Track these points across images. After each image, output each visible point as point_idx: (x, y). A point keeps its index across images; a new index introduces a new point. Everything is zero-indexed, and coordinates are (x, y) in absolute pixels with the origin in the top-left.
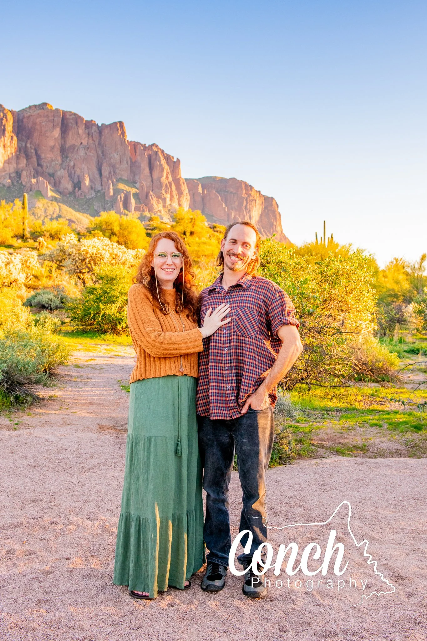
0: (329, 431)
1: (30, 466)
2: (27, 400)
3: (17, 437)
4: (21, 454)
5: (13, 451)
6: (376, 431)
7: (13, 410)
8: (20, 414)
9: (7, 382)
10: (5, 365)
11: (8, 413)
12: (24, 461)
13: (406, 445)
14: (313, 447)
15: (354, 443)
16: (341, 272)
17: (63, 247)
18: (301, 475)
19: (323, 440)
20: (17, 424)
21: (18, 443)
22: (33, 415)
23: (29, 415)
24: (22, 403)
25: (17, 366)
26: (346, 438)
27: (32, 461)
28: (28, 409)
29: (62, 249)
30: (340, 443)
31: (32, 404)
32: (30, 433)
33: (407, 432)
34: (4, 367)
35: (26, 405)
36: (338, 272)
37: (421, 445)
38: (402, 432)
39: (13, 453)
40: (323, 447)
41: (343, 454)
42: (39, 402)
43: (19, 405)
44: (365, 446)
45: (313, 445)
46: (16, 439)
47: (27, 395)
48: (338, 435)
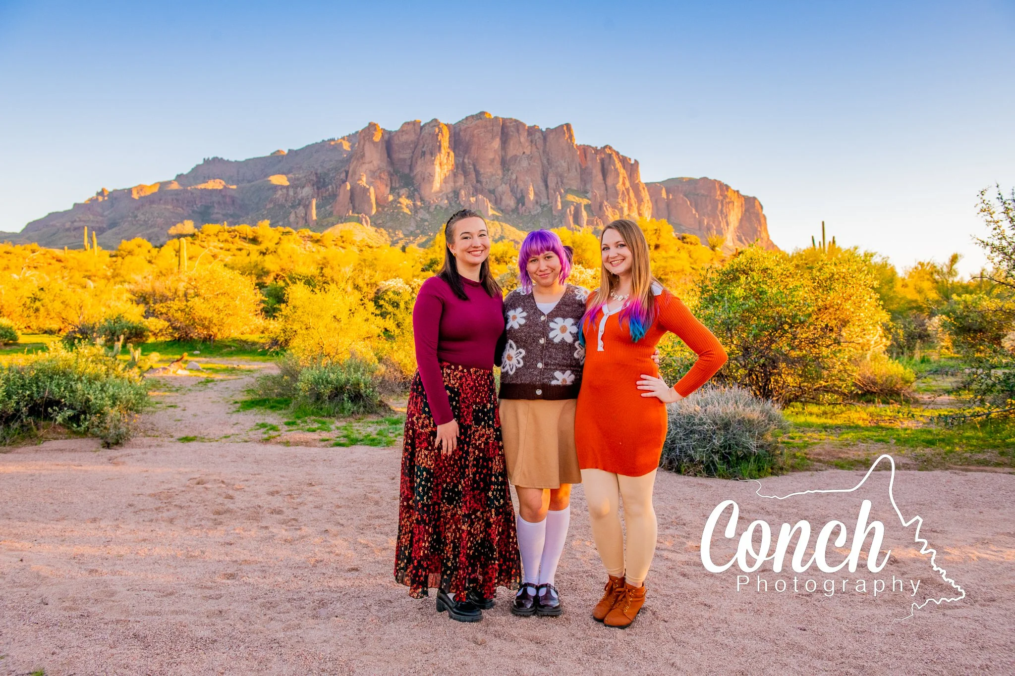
0: (827, 447)
6: (882, 446)
13: (916, 459)
14: (808, 461)
15: (856, 458)
16: (836, 276)
18: (794, 483)
19: (819, 454)
26: (847, 453)
30: (840, 458)
33: (917, 447)
36: (832, 276)
37: (934, 459)
38: (912, 446)
40: (820, 461)
41: (842, 467)
44: (868, 460)
45: (809, 459)
48: (837, 450)
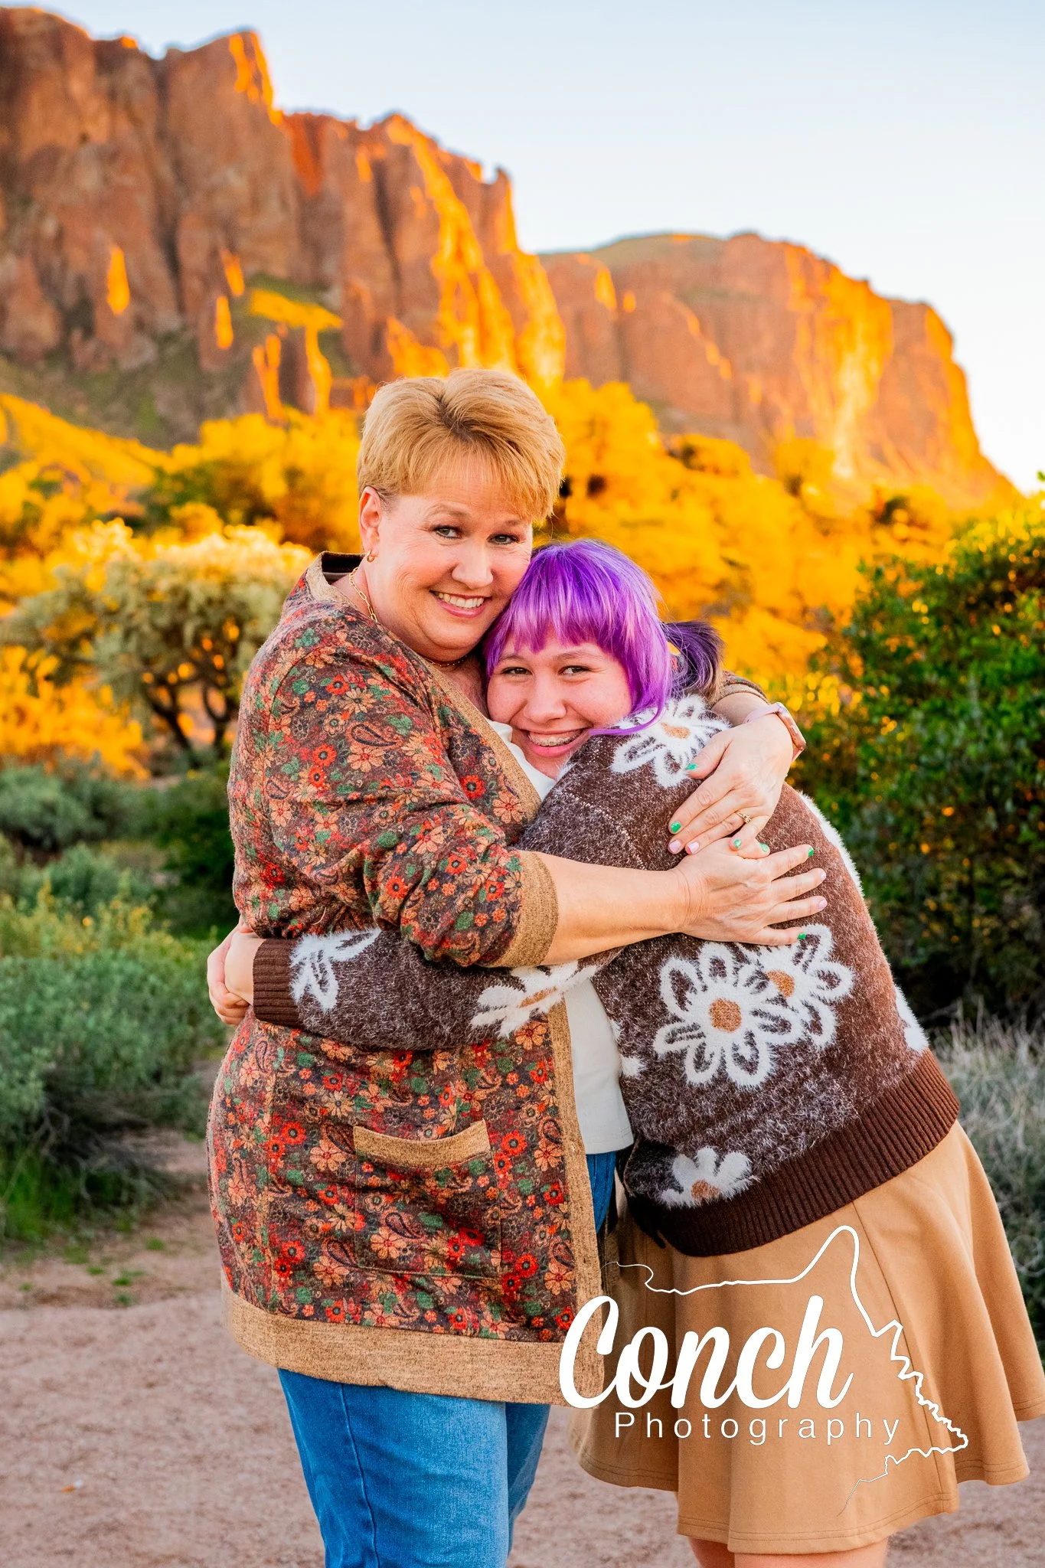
1: (238, 1429)
2: (132, 1189)
3: (144, 1328)
4: (189, 1389)
5: (152, 1379)
7: (88, 1233)
8: (119, 1244)
9: (55, 1120)
10: (45, 1052)
11: (73, 1242)
12: (208, 1410)
17: (81, 583)
20: (123, 1283)
21: (159, 1350)
22: (172, 1248)
23: (156, 1246)
24: (117, 1203)
25: (85, 1055)
27: (241, 1410)
28: (146, 1224)
29: (75, 588)
31: (153, 1207)
32: (191, 1313)
34: (43, 1060)
35: (134, 1211)
39: (151, 1385)
42: (177, 1198)
43: (106, 1210)
46: (148, 1337)
47: (135, 1171)
